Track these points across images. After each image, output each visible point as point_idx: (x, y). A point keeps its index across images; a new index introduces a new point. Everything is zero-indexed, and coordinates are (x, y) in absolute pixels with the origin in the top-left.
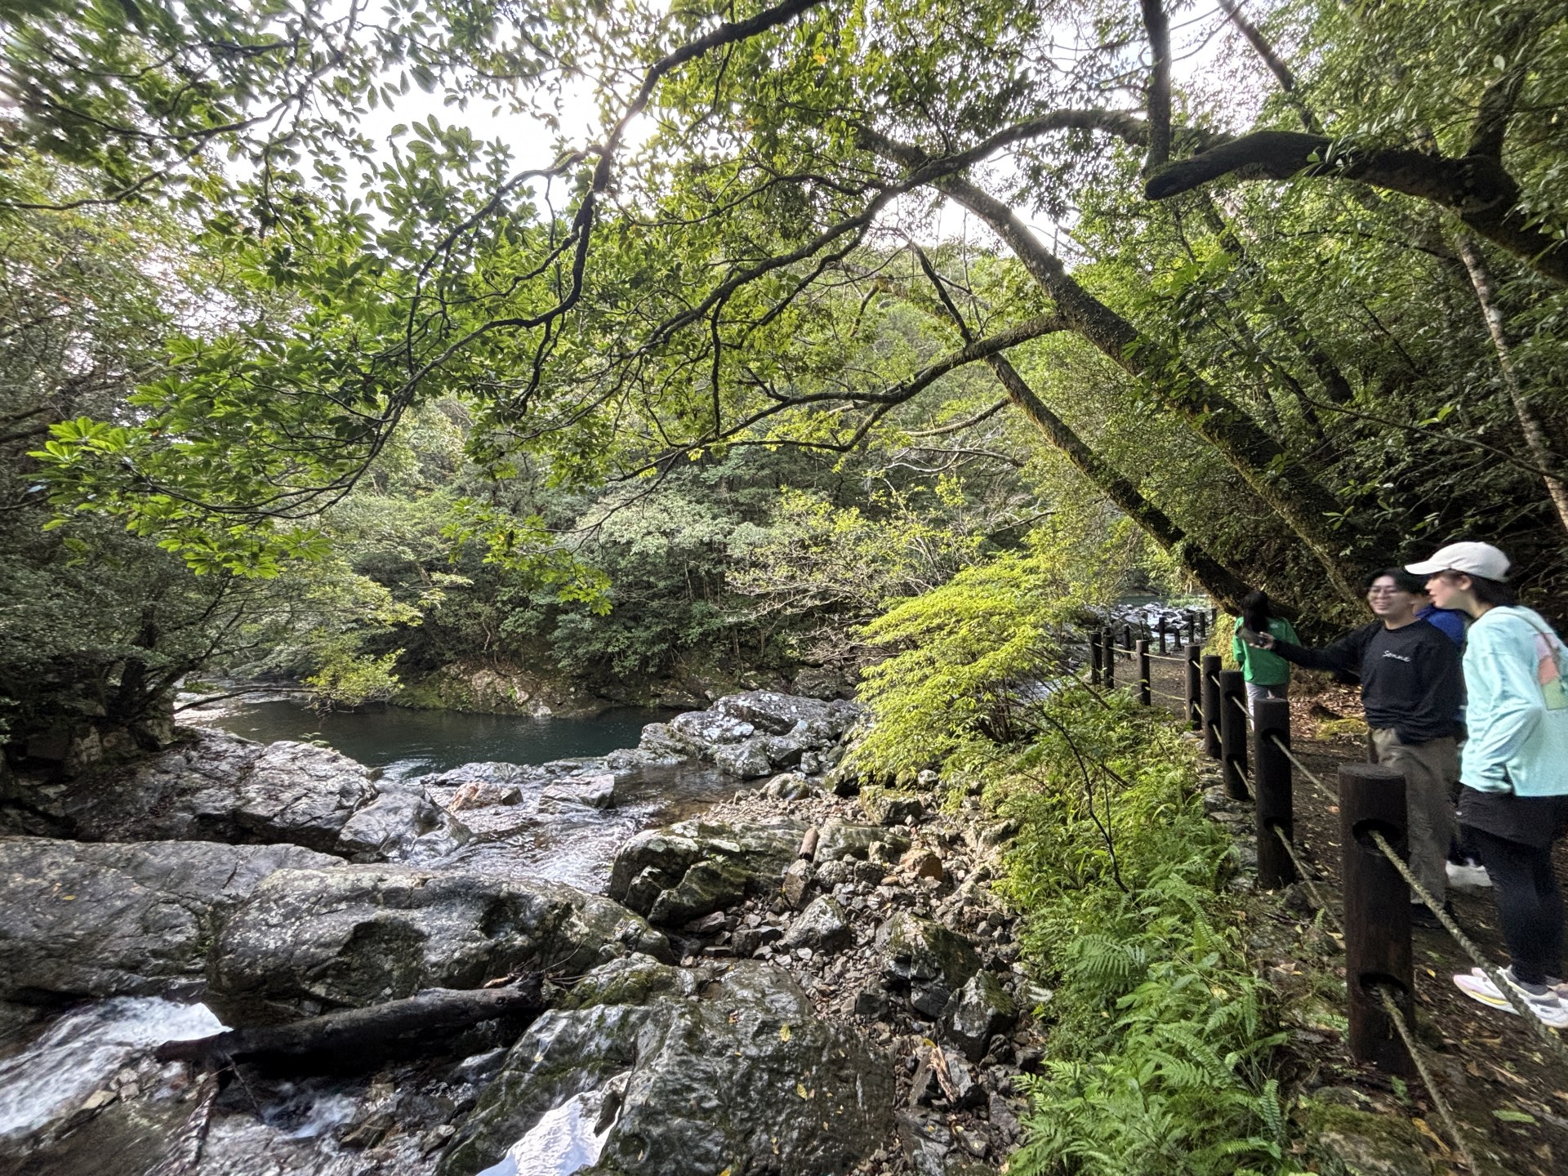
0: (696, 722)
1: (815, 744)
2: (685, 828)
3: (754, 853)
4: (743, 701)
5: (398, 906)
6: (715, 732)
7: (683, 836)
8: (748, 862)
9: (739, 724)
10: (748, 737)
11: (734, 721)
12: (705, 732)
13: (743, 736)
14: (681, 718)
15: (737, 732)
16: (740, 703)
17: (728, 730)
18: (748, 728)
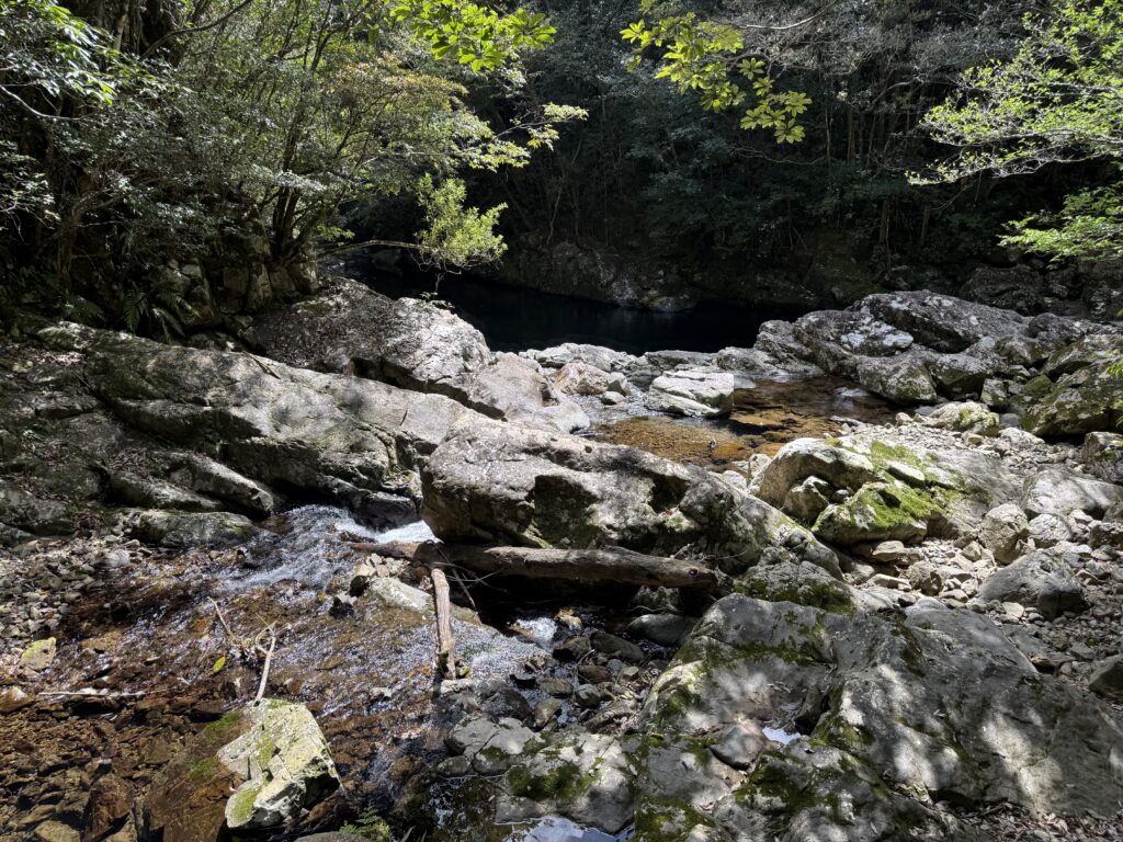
0: (832, 324)
1: (1005, 368)
2: (855, 443)
3: (942, 486)
4: (899, 302)
5: (571, 466)
6: (857, 339)
7: (851, 450)
8: (933, 494)
9: (893, 332)
10: (903, 350)
11: (885, 328)
12: (844, 338)
13: (896, 347)
14: (812, 318)
15: (889, 341)
16: (895, 305)
17: (875, 338)
18: (904, 338)
